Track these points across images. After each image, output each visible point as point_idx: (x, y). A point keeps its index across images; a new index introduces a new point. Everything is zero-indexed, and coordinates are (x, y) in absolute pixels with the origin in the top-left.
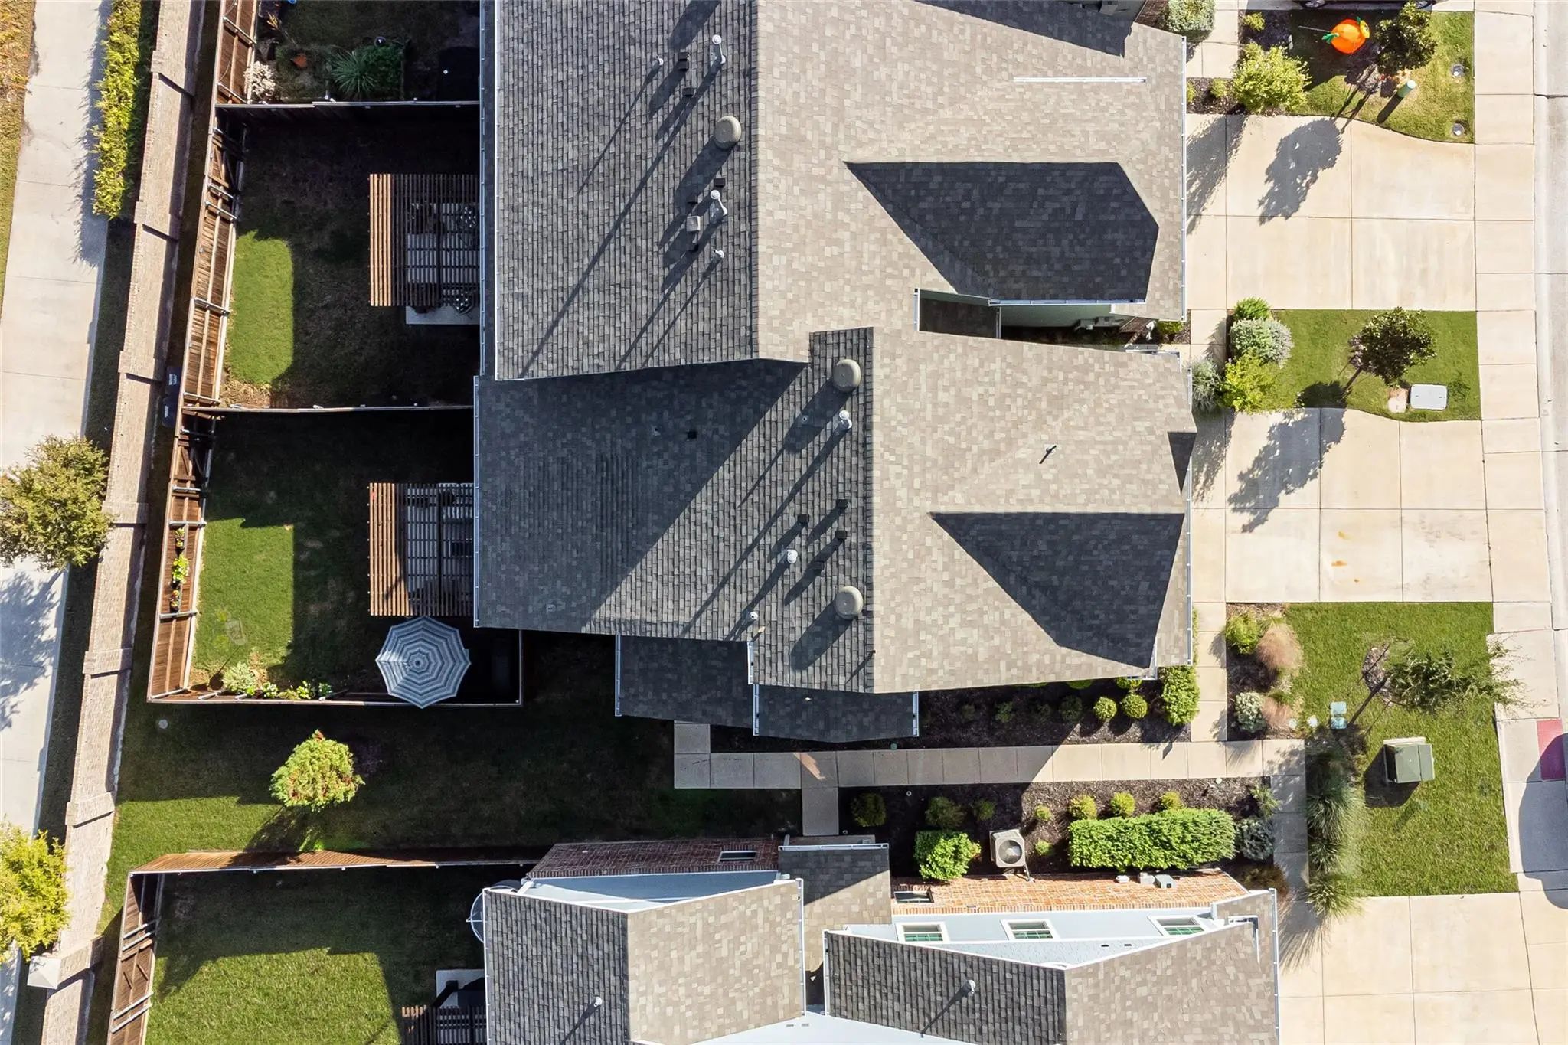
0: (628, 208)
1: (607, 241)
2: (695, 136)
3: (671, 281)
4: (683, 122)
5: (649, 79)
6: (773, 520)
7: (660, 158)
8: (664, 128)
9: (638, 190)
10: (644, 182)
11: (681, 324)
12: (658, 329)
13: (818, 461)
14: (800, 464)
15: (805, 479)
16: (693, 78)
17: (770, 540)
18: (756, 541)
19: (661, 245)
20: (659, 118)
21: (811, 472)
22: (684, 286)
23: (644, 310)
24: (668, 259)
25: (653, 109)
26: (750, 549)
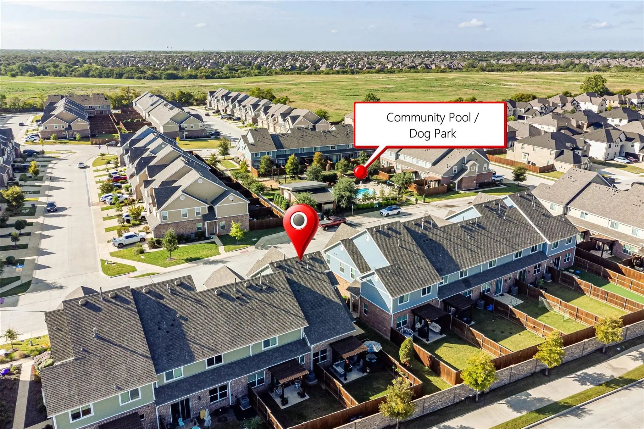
0: (266, 303)
1: (273, 306)
2: (249, 292)
3: (276, 290)
4: (248, 295)
5: (242, 305)
6: (304, 272)
7: (255, 298)
8: (250, 299)
9: (263, 302)
10: (260, 301)
11: (282, 286)
12: (285, 291)
13: (292, 267)
14: (294, 270)
15: (296, 269)
16: (239, 295)
17: (308, 272)
18: (309, 275)
19: (270, 294)
20: (248, 301)
21: (294, 268)
22: (275, 287)
23: (282, 294)
24: (272, 292)
25: (247, 302)
26: (311, 275)
